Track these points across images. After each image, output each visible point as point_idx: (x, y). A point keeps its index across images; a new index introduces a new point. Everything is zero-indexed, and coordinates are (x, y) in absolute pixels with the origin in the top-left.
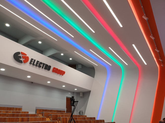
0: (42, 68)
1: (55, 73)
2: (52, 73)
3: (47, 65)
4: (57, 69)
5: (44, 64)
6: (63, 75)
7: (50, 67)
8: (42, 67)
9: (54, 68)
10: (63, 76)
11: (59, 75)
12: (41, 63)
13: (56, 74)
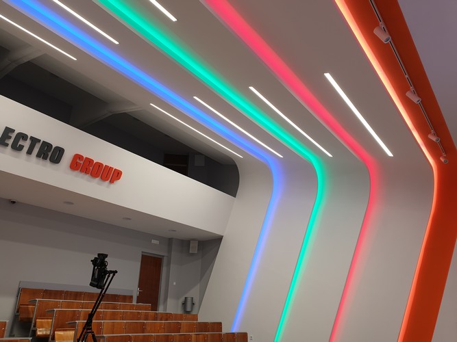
0: (30, 152)
1: (82, 175)
2: (69, 171)
3: (46, 146)
4: (90, 161)
5: (34, 141)
6: (112, 182)
7: (60, 151)
8: (26, 149)
9: (78, 157)
10: (112, 186)
11: (98, 179)
12: (22, 136)
13: (88, 176)
